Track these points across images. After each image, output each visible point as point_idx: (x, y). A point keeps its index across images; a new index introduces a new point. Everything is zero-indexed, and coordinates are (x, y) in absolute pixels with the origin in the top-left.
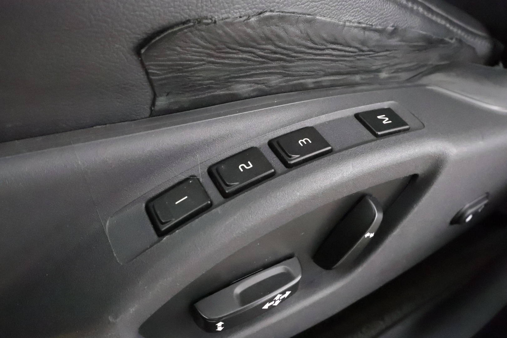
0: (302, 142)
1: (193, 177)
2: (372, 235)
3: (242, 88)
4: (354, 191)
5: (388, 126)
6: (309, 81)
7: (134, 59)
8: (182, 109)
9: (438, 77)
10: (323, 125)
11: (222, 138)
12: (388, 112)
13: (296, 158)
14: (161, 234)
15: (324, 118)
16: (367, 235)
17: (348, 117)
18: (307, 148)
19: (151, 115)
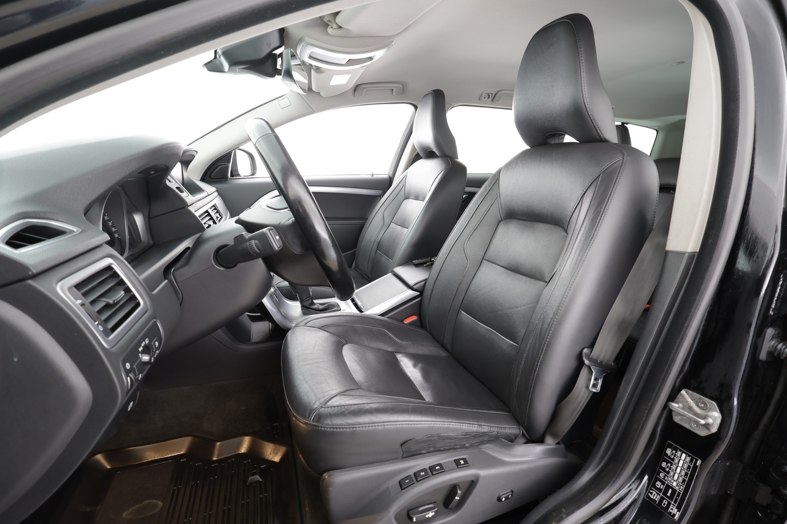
0: (437, 468)
1: (410, 475)
2: (458, 498)
3: (423, 452)
4: (453, 483)
5: (463, 464)
6: (442, 449)
7: (400, 447)
8: (409, 457)
9: (488, 445)
10: (443, 463)
11: (417, 465)
12: (464, 459)
13: (435, 473)
14: (402, 490)
15: (444, 461)
16: (456, 498)
17: (451, 461)
18: (438, 470)
19: (402, 458)
